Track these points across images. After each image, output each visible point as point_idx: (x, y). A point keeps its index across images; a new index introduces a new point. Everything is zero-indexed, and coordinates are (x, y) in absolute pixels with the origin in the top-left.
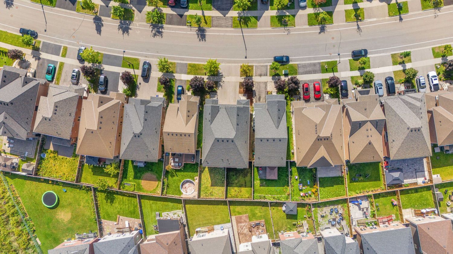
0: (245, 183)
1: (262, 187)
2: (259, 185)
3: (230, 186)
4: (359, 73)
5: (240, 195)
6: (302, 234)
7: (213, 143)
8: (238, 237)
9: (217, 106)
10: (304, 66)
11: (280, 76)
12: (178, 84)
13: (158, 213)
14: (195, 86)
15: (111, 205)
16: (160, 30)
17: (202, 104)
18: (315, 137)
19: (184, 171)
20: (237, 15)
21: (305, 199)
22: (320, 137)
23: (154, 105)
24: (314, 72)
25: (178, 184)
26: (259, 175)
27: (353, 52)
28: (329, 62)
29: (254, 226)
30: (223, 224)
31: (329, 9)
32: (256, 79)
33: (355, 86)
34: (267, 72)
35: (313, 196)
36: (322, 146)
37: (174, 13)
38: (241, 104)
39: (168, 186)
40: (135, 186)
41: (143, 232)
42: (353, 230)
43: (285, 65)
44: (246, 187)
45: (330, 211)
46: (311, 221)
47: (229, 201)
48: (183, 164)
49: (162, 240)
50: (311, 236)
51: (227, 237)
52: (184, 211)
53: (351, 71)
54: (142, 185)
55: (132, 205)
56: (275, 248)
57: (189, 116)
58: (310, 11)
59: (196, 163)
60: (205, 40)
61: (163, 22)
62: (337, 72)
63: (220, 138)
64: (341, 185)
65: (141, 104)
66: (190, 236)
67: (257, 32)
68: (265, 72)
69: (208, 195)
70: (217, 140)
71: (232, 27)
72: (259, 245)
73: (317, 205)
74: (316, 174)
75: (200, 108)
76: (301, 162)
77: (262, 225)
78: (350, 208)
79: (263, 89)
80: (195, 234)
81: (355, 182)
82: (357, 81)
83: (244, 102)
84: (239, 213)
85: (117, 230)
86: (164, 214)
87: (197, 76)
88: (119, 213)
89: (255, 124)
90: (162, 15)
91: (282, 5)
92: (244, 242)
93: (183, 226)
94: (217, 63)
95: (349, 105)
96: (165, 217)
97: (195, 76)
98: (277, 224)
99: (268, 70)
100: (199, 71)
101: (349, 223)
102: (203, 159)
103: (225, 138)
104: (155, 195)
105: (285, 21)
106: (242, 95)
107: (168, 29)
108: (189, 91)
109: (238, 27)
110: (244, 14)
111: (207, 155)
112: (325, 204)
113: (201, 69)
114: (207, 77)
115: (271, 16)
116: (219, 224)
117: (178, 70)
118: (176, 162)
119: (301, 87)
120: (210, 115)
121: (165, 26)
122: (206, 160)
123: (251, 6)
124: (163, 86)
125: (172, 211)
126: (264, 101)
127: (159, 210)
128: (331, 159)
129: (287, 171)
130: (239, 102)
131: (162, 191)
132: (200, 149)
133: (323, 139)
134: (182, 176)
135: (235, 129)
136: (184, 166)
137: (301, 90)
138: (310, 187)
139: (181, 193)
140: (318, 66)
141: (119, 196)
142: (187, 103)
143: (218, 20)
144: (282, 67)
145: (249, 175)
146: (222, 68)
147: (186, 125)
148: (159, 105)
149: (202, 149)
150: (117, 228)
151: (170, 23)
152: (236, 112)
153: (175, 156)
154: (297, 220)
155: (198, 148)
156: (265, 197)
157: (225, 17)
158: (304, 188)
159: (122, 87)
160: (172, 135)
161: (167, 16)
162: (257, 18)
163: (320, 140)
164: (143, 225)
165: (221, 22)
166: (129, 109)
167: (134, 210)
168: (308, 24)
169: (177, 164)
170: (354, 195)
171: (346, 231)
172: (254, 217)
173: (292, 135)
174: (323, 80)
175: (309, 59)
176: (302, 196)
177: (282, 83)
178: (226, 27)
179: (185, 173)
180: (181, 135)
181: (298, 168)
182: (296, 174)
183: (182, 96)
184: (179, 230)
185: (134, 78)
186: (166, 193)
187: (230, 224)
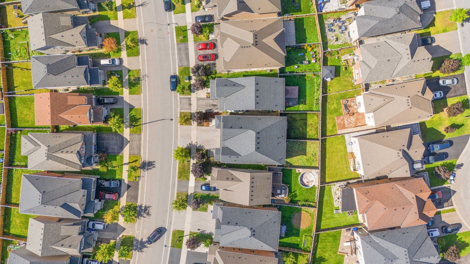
0: (302, 119)
1: (307, 103)
2: (305, 105)
3: (306, 136)
4: (187, 4)
5: (315, 125)
6: (355, 60)
7: (260, 153)
8: (359, 127)
9: (222, 149)
10: (181, 60)
11: (191, 84)
12: (199, 190)
13: (335, 212)
14: (201, 172)
15: (327, 260)
16: (143, 208)
17: (219, 165)
18: (253, 48)
19: (291, 184)
20: (128, 129)
21: (319, 58)
22: (253, 44)
23: (221, 216)
24: (187, 49)
25: (304, 190)
26: (294, 105)
27: (166, 10)
28: (176, 34)
29: (348, 111)
30: (345, 142)
31: (122, 35)
32: (194, 109)
33: (201, 8)
34: (187, 98)
35: (315, 50)
36: (263, 41)
37: (126, 194)
38: (219, 124)
39: (306, 201)
40: (307, 235)
41: (355, 227)
42: (351, 8)
43: (179, 79)
44: (307, 119)
45: (331, 32)
46: (342, 51)
47: (322, 137)
48: (283, 185)
49: (364, 207)
50: (357, 52)
51: (359, 138)
52: (333, 184)
53: (185, 12)
54: (305, 228)
55: (326, 238)
56: (370, 88)
57: (233, 179)
58: (124, 54)
59: (281, 171)
60: (154, 162)
61: (135, 205)
62: (186, 26)
63: (256, 146)
64: (303, 21)
65: (220, 229)
66: (359, 178)
67: (146, 108)
68: (186, 100)
69: (315, 159)
70: (257, 149)
71: (140, 134)
72: (367, 106)
73: (325, 45)
74: (293, 47)
75: (224, 167)
76: (279, 62)
77: (346, 102)
78: (328, 11)
79: (204, 102)
80: (357, 172)
81: (301, 6)
82: (196, 6)
83: (218, 121)
84: (334, 126)
85: (354, 255)
86: (336, 205)
87: (191, 170)
88: (335, 253)
89: (241, 109)
90: (128, 207)
91: (118, 83)
92: (365, 121)
93: (348, 185)
94: (177, 149)
95: (221, 14)
96: (339, 204)
97: (191, 172)
98: (345, 86)
99: (185, 96)
100: (186, 168)
101: (343, 12)
102: (277, 164)
103: (256, 141)
104: (316, 214)
105: (135, 80)
106: (210, 123)
107: (142, 200)
108: (206, 179)
109: (141, 128)
110: (127, 122)
111: (273, 159)
112: (324, 37)
113: (184, 166)
114: (192, 160)
115: (129, 94)
116: (346, 147)
117: (184, 190)
118: (281, 192)
119: (202, 62)
120: (232, 156)
121: (139, 204)
122: (279, 161)
123: (119, 115)
124: (201, 205)
125: (332, 196)
126: (216, 100)
127: (332, 210)
128: (277, 31)
129: (290, 76)
130: (218, 127)
131: (312, 206)
132: (267, 167)
133: (256, 40)
134: (295, 186)
135: (246, 130)
136: (285, 183)
137: (205, 63)
138: (306, 52)
139: (314, 187)
140: (181, 46)
141: (317, 253)
142: (219, 181)
143: (133, 148)
144: (181, 82)
145: (293, 116)
146: (183, 144)
147: (242, 181)
148: (221, 210)
149: (267, 165)
150: (352, 254)
151: (136, 198)
152: (228, 129)
153: (275, 193)
154: (340, 66)
155: (266, 169)
156: (317, 100)
157: (131, 141)
158: (307, 59)
159: (202, 249)
160: (252, 196)
161: (129, 201)
162: (131, 108)
163: (256, 43)
164: (348, 227)
165: (135, 145)
166: (225, 241)
167: (331, 236)
168: (137, 57)
169: (283, 191)
170: (314, 7)
171: (352, 15)
172: (339, 110)
173: (252, 72)
174: (195, 41)
175: (173, 55)
176: (316, 61)
177: (198, 82)
178: (140, 140)
179: (293, 183)
180: (253, 187)
181: (287, 65)
182: (292, 67)
183: (212, 185)
184: (353, 189)
185: (193, 236)
186: (313, 202)
187: (346, 136)
